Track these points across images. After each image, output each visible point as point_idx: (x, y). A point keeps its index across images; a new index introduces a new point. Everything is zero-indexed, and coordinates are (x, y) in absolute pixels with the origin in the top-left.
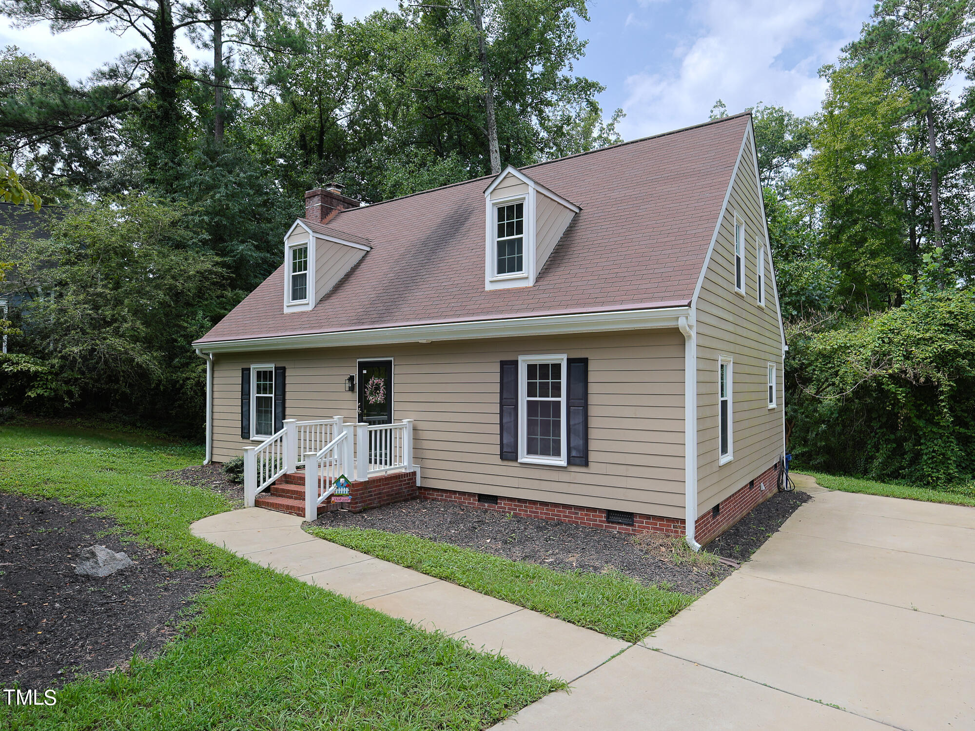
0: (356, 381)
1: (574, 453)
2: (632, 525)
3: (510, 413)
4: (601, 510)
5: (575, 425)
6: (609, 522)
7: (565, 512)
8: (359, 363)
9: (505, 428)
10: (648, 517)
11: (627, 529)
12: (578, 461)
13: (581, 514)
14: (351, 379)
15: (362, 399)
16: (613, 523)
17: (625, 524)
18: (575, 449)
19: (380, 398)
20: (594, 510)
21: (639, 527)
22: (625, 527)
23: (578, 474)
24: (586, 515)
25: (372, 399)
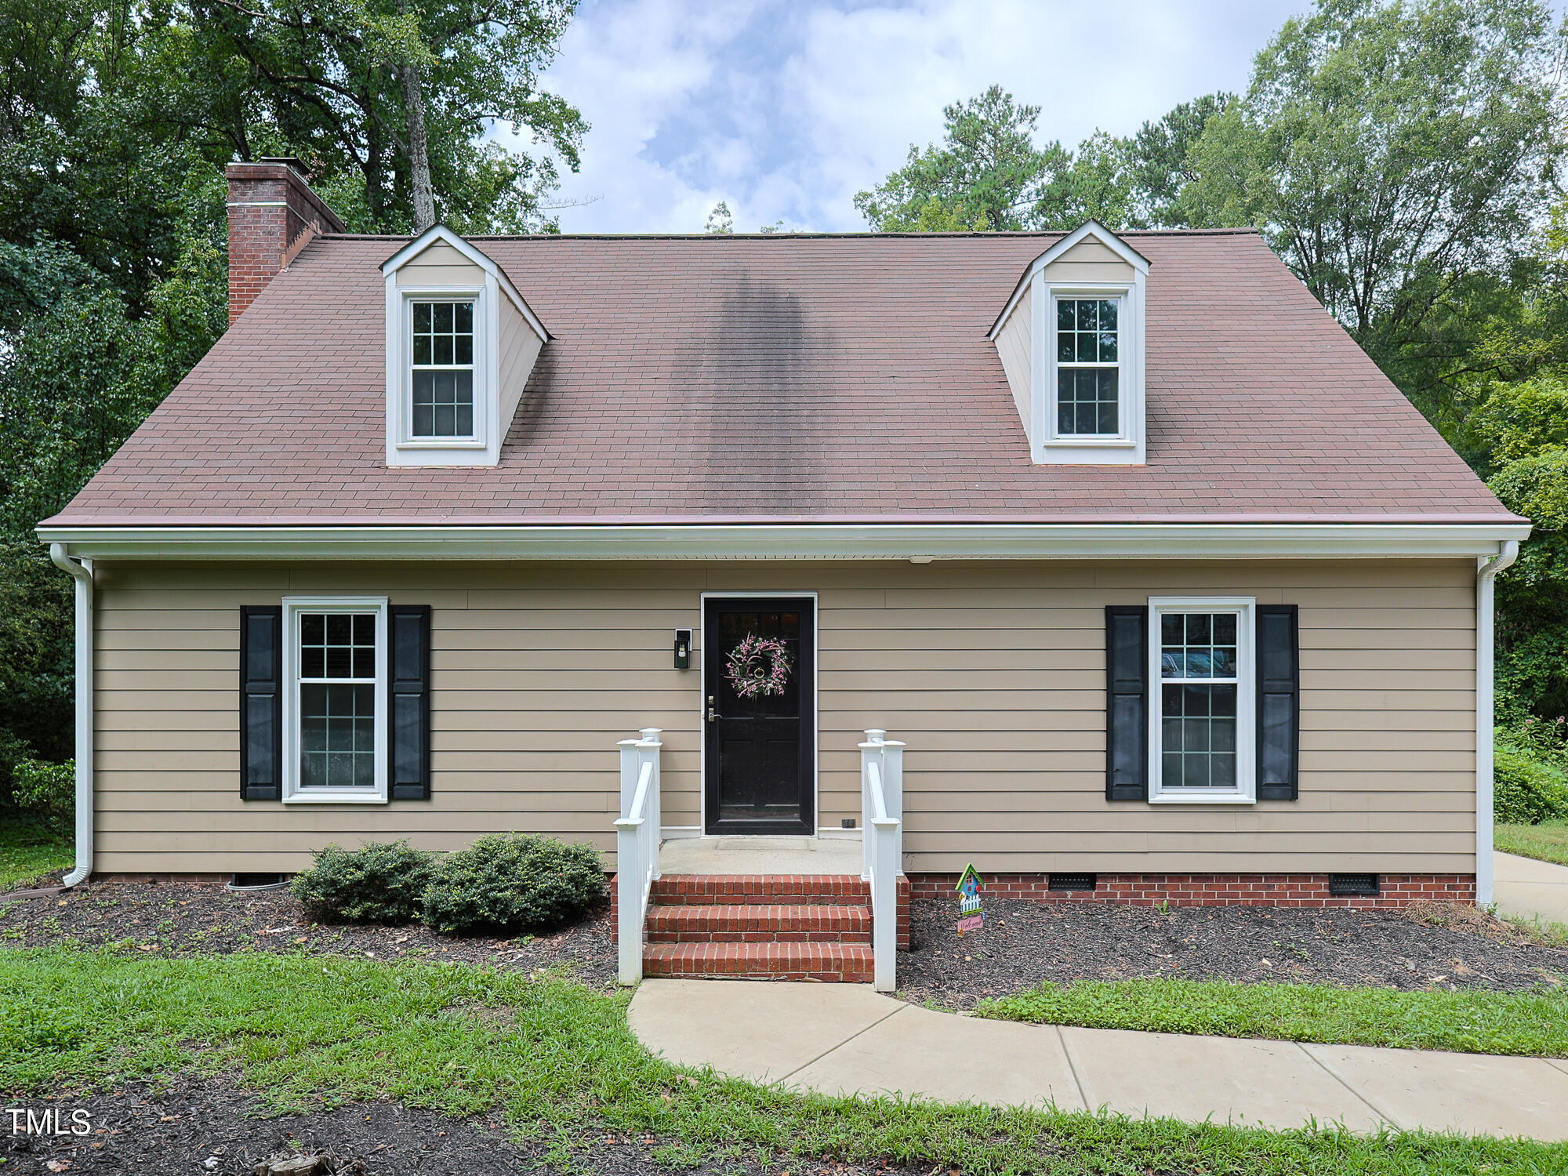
0: (699, 642)
1: (1270, 779)
2: (1377, 895)
3: (1131, 710)
4: (1317, 876)
5: (1274, 726)
6: (1333, 895)
7: (1246, 887)
8: (706, 599)
9: (1118, 738)
10: (1404, 877)
11: (1367, 903)
12: (1277, 791)
13: (1280, 887)
14: (683, 638)
15: (718, 685)
16: (1340, 895)
17: (1363, 895)
18: (1274, 769)
19: (774, 684)
20: (1306, 876)
21: (1389, 895)
22: (1364, 899)
23: (1277, 815)
24: (1290, 887)
25: (748, 687)
